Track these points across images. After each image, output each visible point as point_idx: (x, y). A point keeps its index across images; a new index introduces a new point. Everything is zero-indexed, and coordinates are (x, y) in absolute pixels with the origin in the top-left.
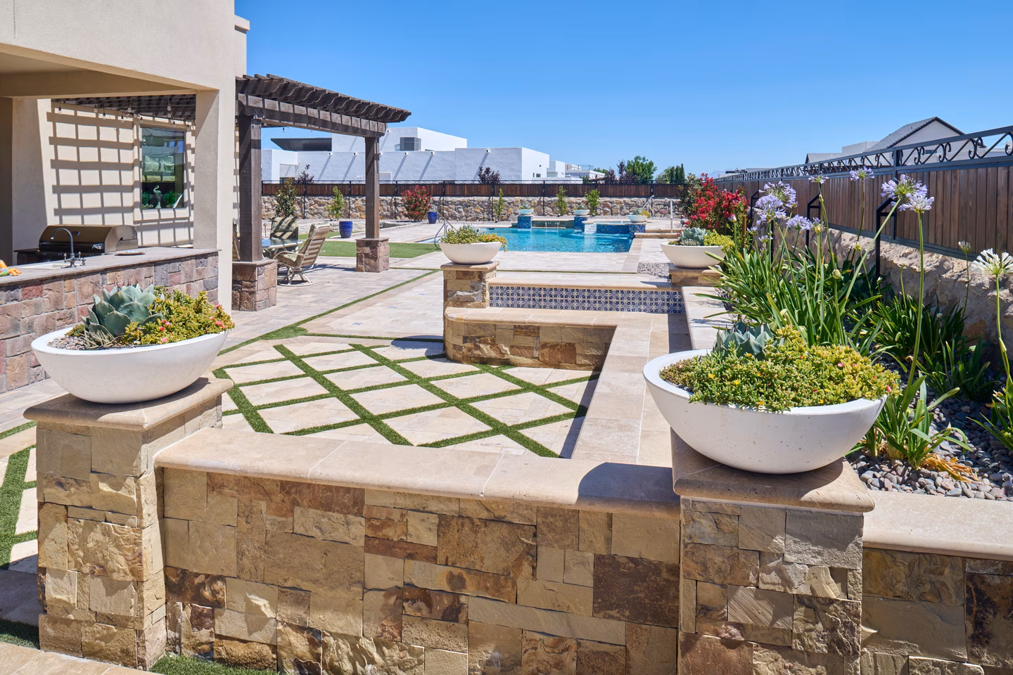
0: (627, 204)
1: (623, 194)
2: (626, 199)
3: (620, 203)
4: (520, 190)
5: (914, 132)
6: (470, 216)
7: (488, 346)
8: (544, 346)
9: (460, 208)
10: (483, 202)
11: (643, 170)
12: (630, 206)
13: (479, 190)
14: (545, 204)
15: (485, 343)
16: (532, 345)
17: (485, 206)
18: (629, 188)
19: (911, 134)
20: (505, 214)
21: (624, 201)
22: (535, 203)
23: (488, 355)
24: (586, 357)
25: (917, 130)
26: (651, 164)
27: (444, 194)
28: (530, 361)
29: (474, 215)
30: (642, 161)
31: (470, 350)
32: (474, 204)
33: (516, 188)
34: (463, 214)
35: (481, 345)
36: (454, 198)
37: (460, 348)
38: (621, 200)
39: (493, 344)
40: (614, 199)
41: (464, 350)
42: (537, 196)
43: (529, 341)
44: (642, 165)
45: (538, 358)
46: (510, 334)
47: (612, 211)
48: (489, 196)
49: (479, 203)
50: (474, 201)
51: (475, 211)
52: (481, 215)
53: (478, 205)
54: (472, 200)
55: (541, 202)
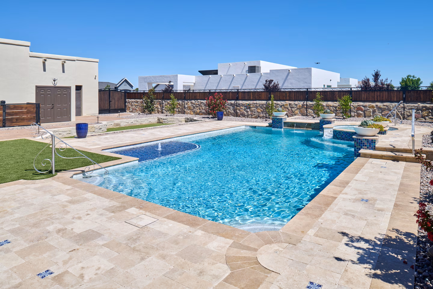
0: (379, 108)
1: (376, 100)
2: (379, 104)
3: (373, 107)
4: (289, 96)
6: (254, 115)
9: (247, 108)
10: (262, 105)
11: (413, 84)
12: (381, 110)
13: (260, 96)
14: (307, 107)
17: (264, 107)
18: (381, 94)
21: (377, 105)
22: (300, 106)
26: (419, 79)
27: (237, 99)
29: (256, 114)
30: (412, 78)
32: (256, 106)
33: (286, 94)
34: (250, 113)
36: (244, 101)
38: (374, 104)
40: (367, 104)
42: (302, 101)
44: (412, 80)
47: (365, 114)
48: (267, 100)
49: (260, 105)
50: (257, 104)
51: (257, 111)
52: (262, 114)
53: (259, 107)
54: (255, 103)
55: (305, 105)
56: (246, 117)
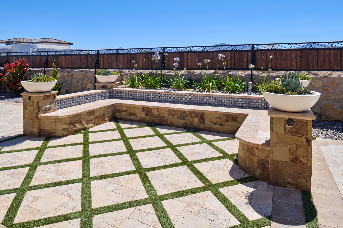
7: (79, 124)
8: (96, 117)
15: (78, 123)
16: (93, 118)
23: (79, 128)
24: (107, 117)
28: (92, 125)
31: (72, 128)
35: (76, 125)
37: (67, 129)
39: (81, 123)
41: (69, 129)
43: (92, 117)
45: (94, 123)
46: (86, 116)
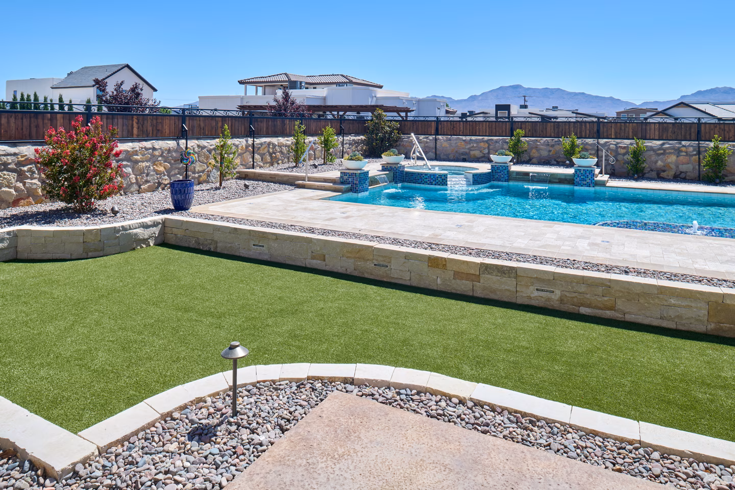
5: (112, 74)
9: (126, 166)
10: (169, 151)
13: (160, 127)
14: (254, 149)
19: (111, 75)
20: (203, 171)
25: (114, 73)
29: (153, 178)
32: (153, 156)
42: (243, 137)
48: (177, 138)
49: (163, 153)
50: (154, 149)
51: (155, 170)
52: (166, 177)
53: (160, 159)
54: (150, 149)
55: (249, 145)
56: (123, 193)
